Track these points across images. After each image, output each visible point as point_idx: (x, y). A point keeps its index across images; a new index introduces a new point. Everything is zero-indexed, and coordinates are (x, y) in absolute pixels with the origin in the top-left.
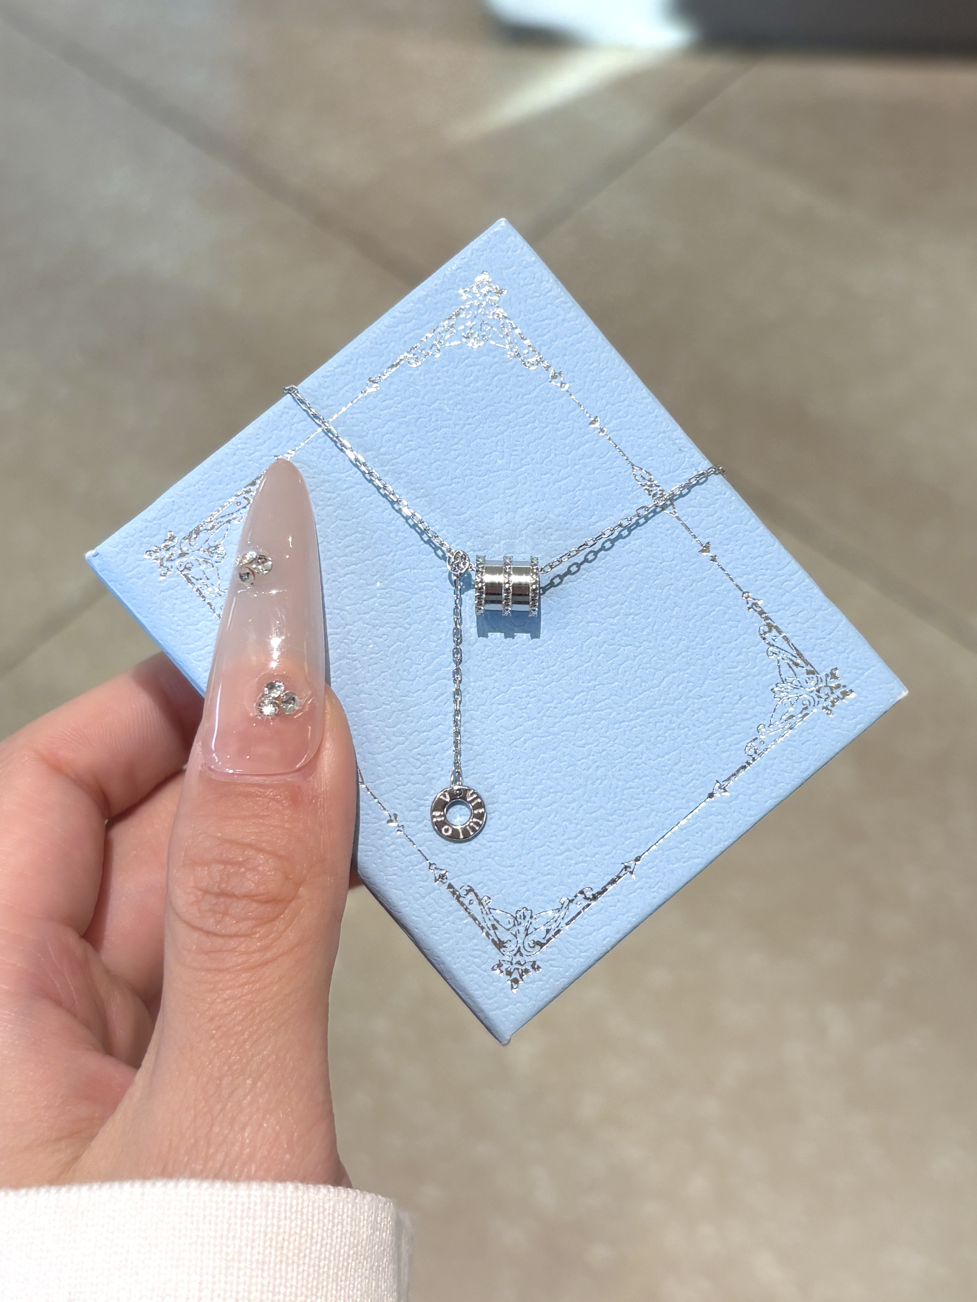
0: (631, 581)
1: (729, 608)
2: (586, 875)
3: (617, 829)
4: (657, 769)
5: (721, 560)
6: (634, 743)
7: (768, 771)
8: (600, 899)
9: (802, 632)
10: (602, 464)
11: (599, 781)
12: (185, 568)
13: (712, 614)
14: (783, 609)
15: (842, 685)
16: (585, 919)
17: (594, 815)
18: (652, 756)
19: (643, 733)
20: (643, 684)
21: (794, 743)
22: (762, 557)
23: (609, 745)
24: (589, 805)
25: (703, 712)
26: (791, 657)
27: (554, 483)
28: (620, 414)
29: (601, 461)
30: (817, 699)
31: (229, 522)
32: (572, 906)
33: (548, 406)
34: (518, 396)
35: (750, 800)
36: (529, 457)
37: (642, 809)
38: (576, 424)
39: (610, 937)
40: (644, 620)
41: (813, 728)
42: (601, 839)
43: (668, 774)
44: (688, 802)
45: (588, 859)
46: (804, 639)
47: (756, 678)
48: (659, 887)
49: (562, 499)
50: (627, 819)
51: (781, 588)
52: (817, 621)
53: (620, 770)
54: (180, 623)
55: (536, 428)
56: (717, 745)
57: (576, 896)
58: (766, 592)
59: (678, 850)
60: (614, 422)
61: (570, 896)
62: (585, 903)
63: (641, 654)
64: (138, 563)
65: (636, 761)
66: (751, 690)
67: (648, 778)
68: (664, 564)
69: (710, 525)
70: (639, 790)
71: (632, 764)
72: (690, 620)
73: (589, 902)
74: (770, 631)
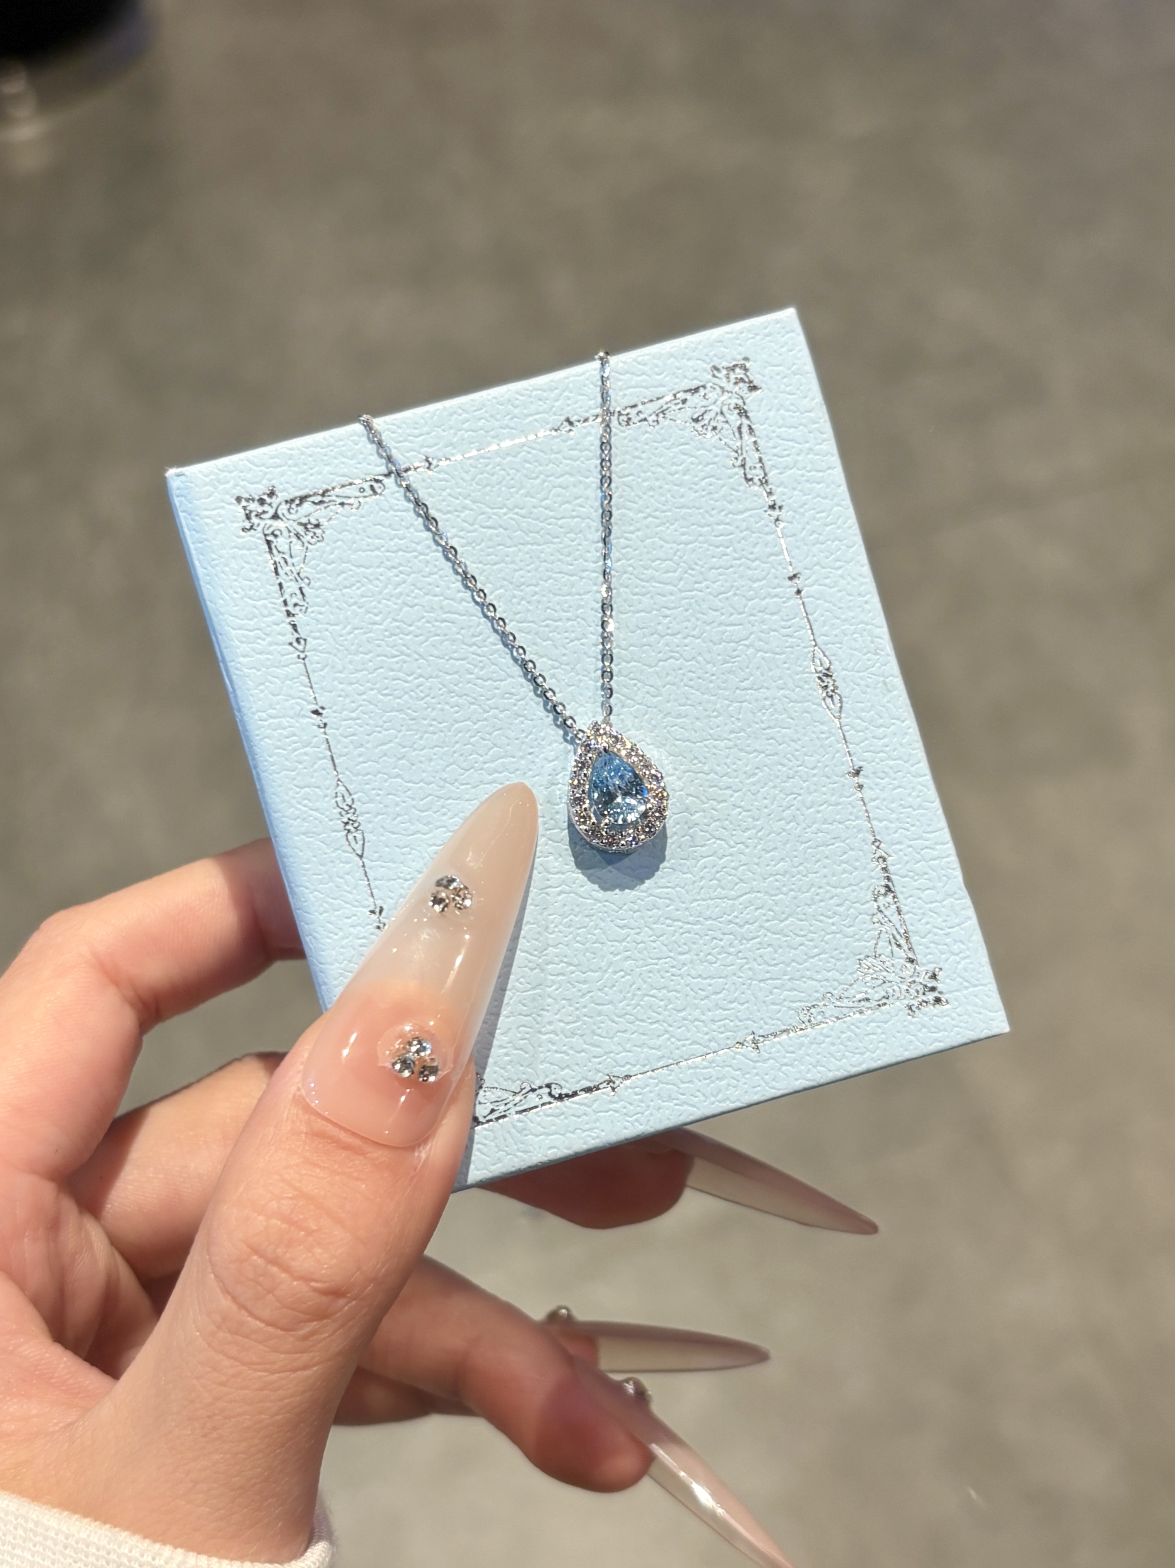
0: (757, 771)
1: (852, 849)
2: (562, 1069)
3: (619, 1034)
4: (692, 989)
5: (867, 793)
6: (680, 949)
7: (814, 1046)
8: (567, 1102)
9: (920, 911)
10: (783, 628)
11: (622, 973)
12: (273, 533)
13: (830, 847)
14: (912, 878)
15: (939, 990)
16: (539, 1116)
17: (600, 1007)
18: (693, 973)
19: (694, 943)
20: (719, 890)
21: (857, 1030)
22: (915, 810)
23: (651, 939)
24: (600, 994)
25: (770, 949)
26: (895, 933)
27: (721, 624)
28: (827, 581)
29: (784, 623)
30: (904, 992)
31: (342, 504)
32: (531, 1095)
33: (751, 537)
34: (723, 510)
35: (779, 1069)
36: (705, 583)
37: (655, 1026)
38: (773, 571)
39: (558, 1149)
40: (750, 820)
41: (886, 1022)
42: (595, 1037)
43: (702, 1000)
44: (710, 1041)
45: (571, 1052)
46: (920, 920)
47: (847, 939)
48: (637, 1120)
49: (721, 646)
50: (635, 1029)
51: (918, 853)
52: (943, 907)
53: (650, 972)
54: (239, 590)
55: (727, 555)
56: (771, 992)
57: (540, 1087)
58: (901, 850)
59: (676, 1088)
60: (815, 587)
61: (533, 1083)
62: (547, 1098)
63: (731, 855)
64: (223, 504)
65: (674, 970)
66: (836, 950)
67: (678, 995)
68: (800, 768)
69: (872, 748)
70: (662, 1003)
71: (667, 972)
72: (802, 843)
73: (551, 1100)
74: (885, 895)
